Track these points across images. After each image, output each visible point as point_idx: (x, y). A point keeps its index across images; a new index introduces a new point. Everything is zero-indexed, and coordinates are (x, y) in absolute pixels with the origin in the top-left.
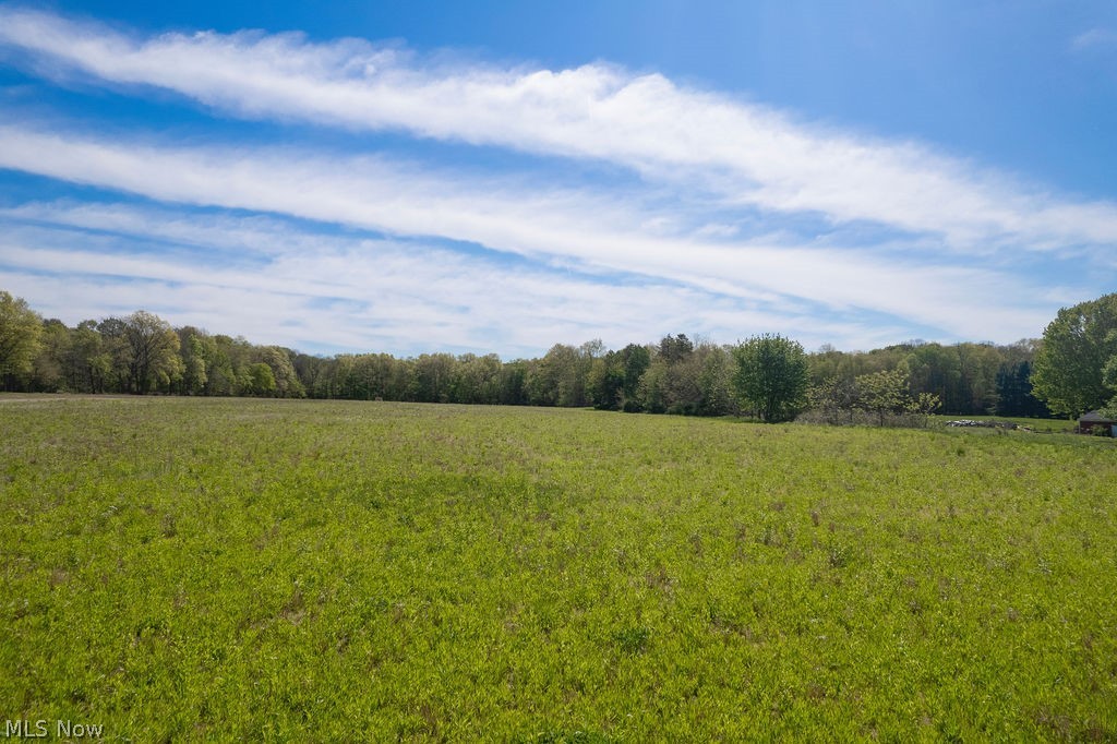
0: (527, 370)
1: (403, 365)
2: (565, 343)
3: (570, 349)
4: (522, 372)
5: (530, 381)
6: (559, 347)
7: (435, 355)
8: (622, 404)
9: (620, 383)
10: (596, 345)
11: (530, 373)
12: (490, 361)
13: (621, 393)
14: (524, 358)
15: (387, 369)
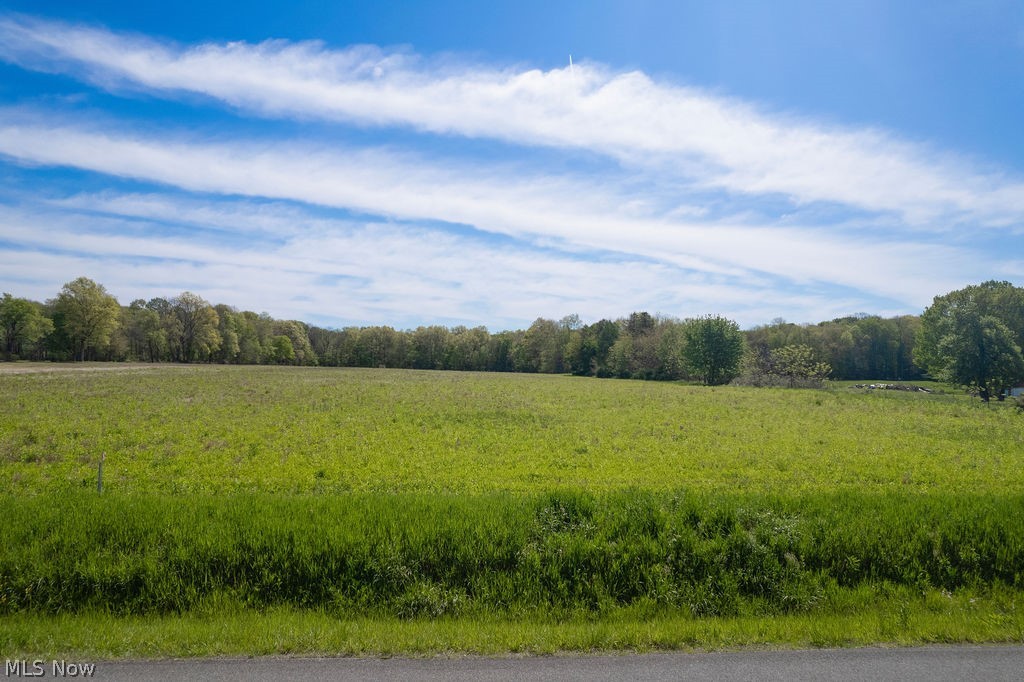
0: (512, 340)
1: (403, 337)
2: (546, 318)
3: (550, 323)
4: (508, 342)
5: (515, 350)
6: (540, 320)
7: (430, 328)
8: (595, 371)
9: (594, 353)
10: (574, 319)
11: (514, 344)
12: (480, 333)
13: (594, 361)
14: (510, 330)
15: (388, 340)
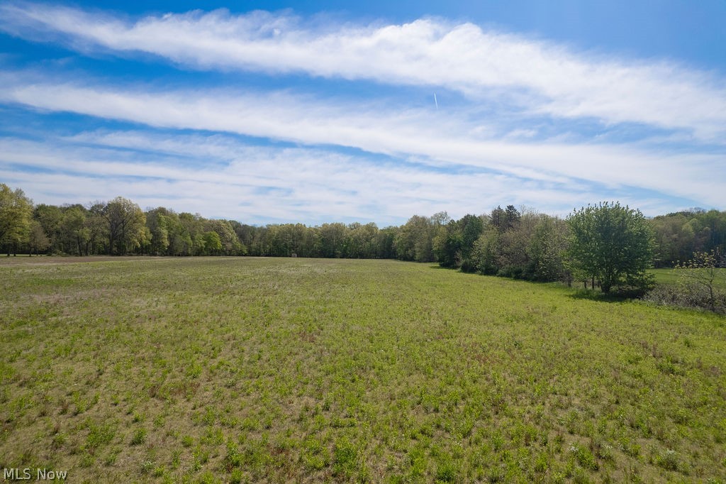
0: (396, 234)
1: (311, 232)
2: (420, 215)
3: (424, 219)
4: (392, 235)
5: (397, 242)
6: (416, 217)
7: (332, 224)
8: (461, 264)
9: (458, 246)
10: (443, 216)
11: (397, 236)
12: (370, 228)
13: (459, 255)
14: (394, 226)
15: (300, 234)
